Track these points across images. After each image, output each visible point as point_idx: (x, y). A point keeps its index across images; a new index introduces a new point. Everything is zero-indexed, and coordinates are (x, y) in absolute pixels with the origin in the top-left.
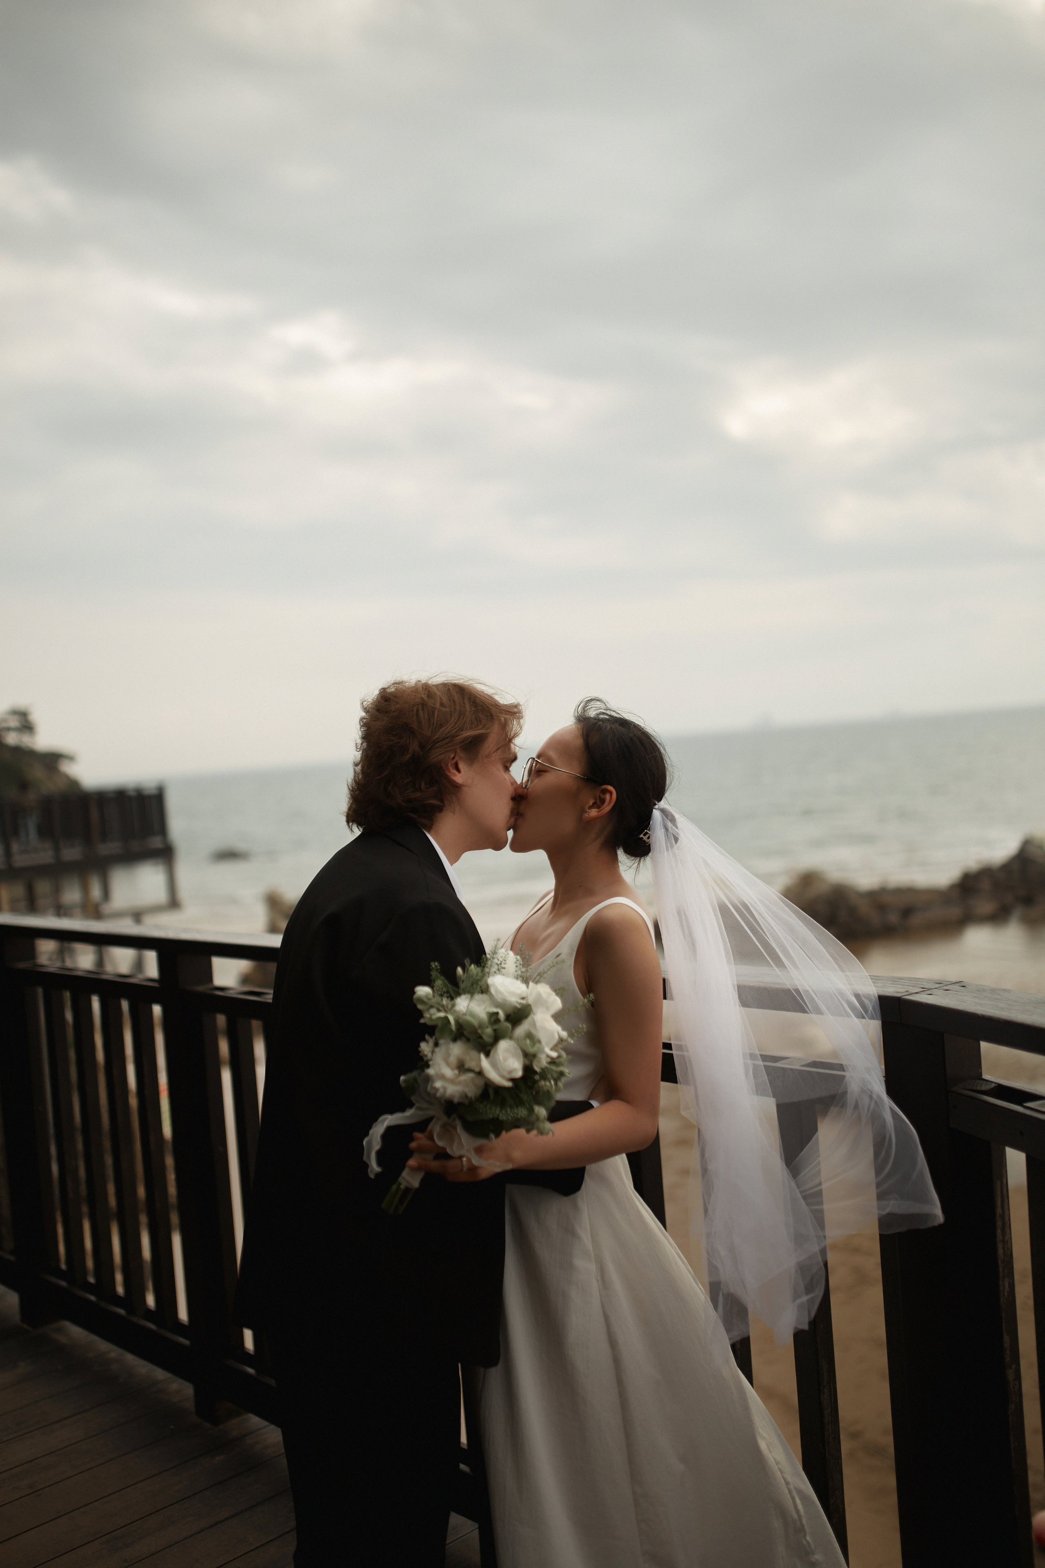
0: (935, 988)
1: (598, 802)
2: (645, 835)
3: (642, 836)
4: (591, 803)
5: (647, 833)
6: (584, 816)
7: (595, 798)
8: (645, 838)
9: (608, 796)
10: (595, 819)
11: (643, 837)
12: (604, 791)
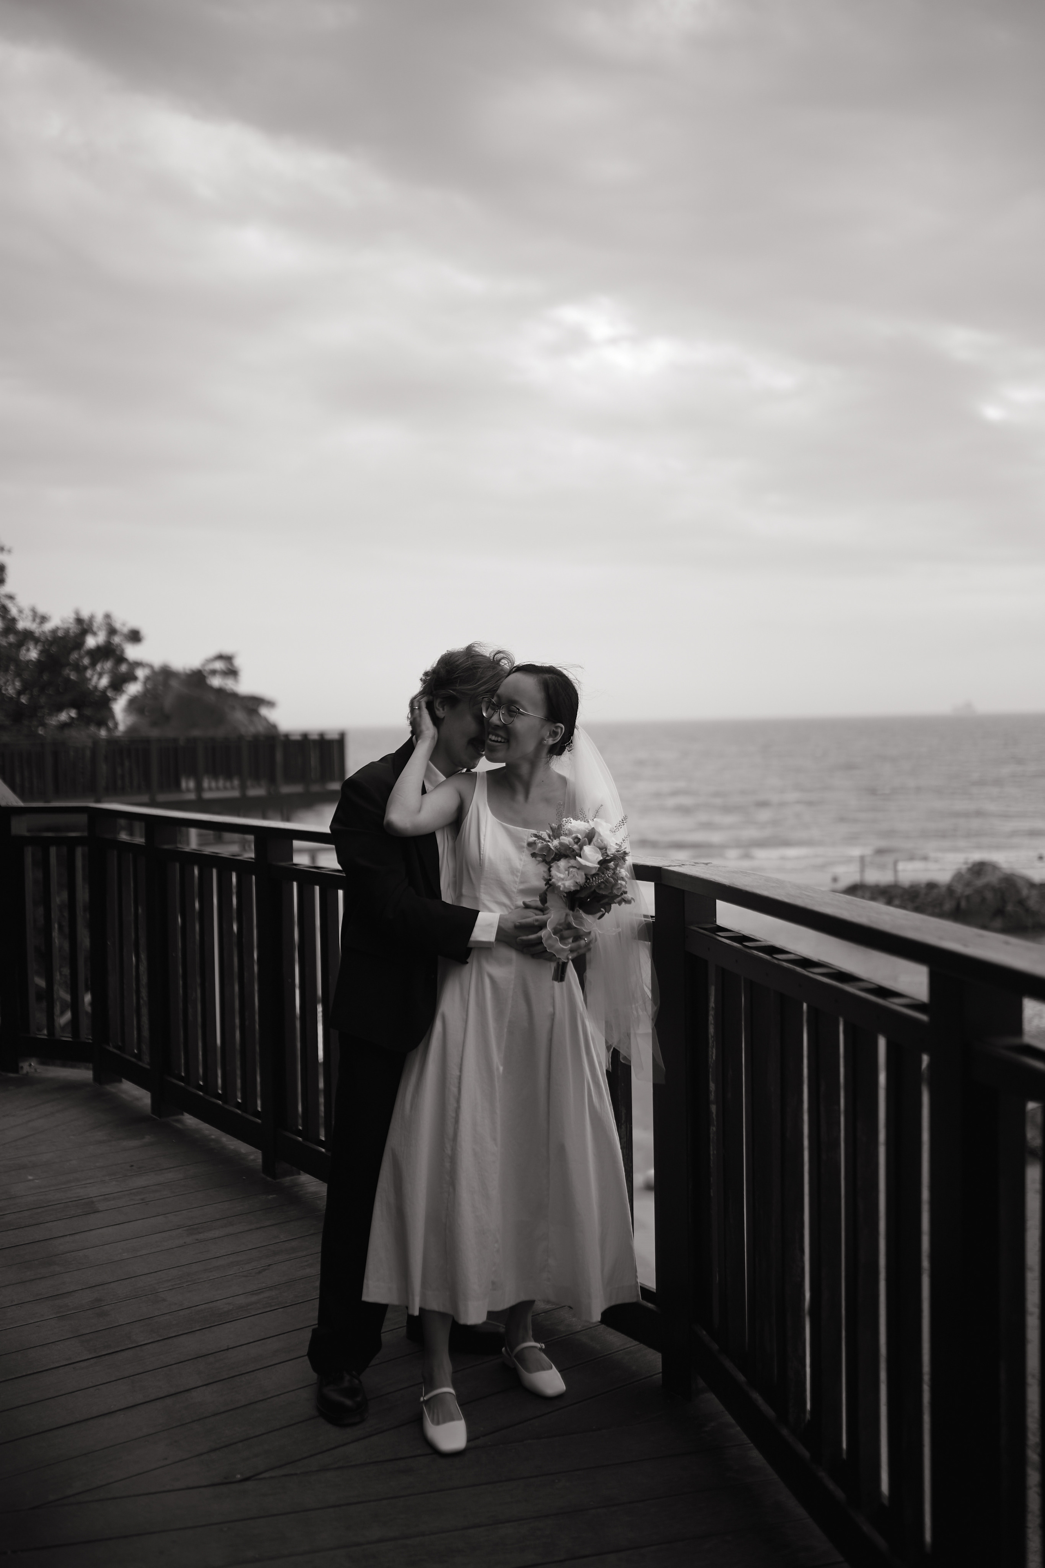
1: (553, 734)
4: (548, 735)
6: (543, 743)
7: (550, 732)
10: (550, 744)
12: (557, 727)
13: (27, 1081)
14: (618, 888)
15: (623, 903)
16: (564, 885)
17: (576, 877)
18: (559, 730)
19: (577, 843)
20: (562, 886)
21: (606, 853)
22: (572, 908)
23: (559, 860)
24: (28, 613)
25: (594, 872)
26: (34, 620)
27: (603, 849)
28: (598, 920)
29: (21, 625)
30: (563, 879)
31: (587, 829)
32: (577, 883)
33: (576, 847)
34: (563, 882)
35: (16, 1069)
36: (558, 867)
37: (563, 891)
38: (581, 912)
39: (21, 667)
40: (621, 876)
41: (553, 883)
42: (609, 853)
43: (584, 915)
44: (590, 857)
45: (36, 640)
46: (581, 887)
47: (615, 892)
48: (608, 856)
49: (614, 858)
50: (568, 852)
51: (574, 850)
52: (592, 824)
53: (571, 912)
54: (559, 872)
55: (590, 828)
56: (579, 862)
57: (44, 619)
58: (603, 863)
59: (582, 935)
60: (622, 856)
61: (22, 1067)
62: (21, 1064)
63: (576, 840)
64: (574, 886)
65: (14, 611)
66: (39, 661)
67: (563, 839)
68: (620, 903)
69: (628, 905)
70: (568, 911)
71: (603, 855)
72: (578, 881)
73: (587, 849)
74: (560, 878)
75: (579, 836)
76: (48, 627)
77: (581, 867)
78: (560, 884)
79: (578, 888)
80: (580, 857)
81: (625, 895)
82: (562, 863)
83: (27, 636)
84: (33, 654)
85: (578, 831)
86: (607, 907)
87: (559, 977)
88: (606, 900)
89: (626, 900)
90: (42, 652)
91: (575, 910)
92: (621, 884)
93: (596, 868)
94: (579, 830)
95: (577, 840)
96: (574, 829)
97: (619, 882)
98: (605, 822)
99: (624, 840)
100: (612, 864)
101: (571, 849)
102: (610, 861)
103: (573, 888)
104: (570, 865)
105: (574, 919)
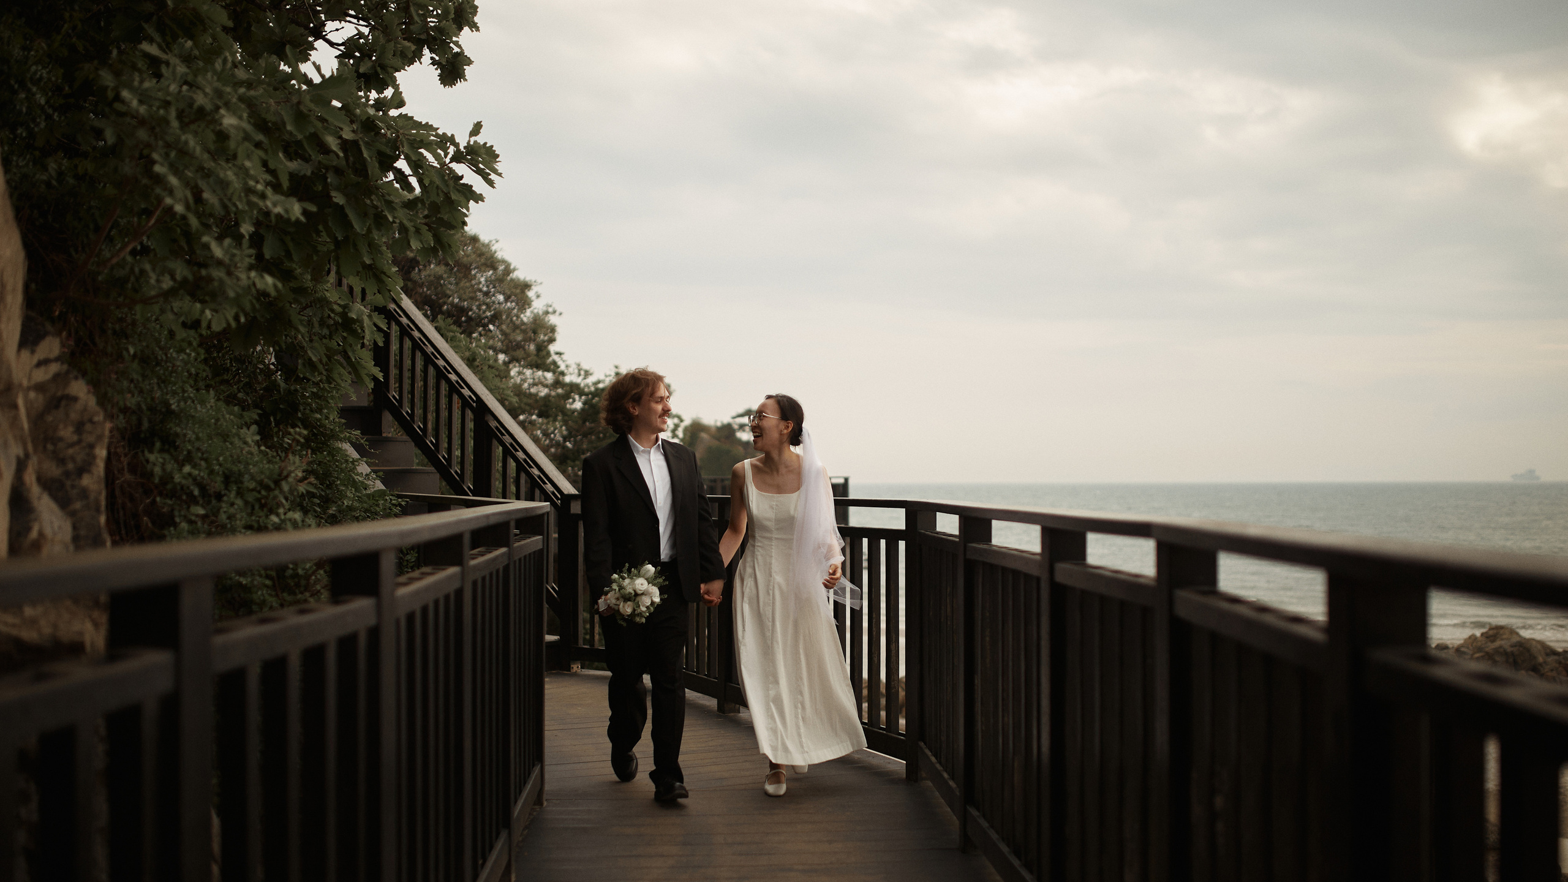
1: (786, 427)
3: (799, 438)
4: (783, 428)
10: (785, 433)
12: (788, 423)
13: (575, 675)
18: (790, 425)
24: (573, 369)
26: (579, 375)
29: (567, 379)
35: (569, 669)
39: (567, 415)
45: (581, 393)
57: (587, 374)
61: (573, 668)
62: (572, 666)
65: (562, 367)
66: (583, 410)
76: (591, 380)
83: (574, 388)
84: (578, 405)
90: (585, 403)
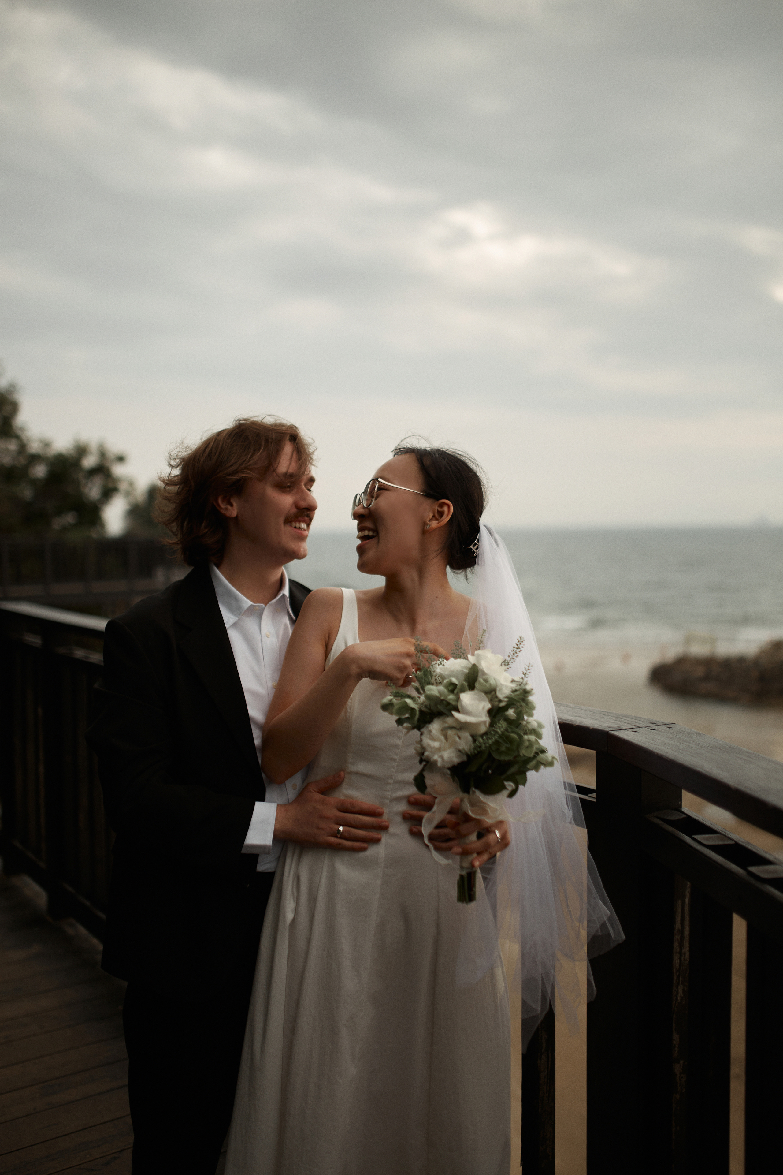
0: (645, 727)
1: (436, 515)
2: (474, 546)
3: (471, 547)
4: (431, 517)
5: (476, 544)
6: (426, 528)
7: (434, 513)
8: (474, 549)
9: (445, 509)
10: (435, 530)
11: (473, 548)
14: (527, 747)
15: (542, 767)
16: (442, 757)
17: (457, 743)
19: (452, 692)
20: (439, 760)
21: (497, 697)
22: (466, 789)
23: (430, 721)
25: (483, 729)
27: (491, 692)
28: (510, 800)
30: (439, 749)
31: (466, 668)
32: (460, 751)
33: (451, 697)
34: (440, 754)
36: (430, 731)
37: (443, 767)
38: (478, 793)
40: (530, 727)
41: (428, 757)
42: (501, 696)
43: (482, 797)
44: (470, 708)
46: (468, 755)
47: (523, 752)
48: (500, 701)
49: (511, 702)
50: (440, 707)
51: (448, 704)
52: (472, 659)
53: (466, 795)
54: (433, 739)
55: (470, 666)
56: (457, 720)
58: (496, 713)
59: (491, 827)
60: (521, 697)
63: (451, 688)
64: (458, 756)
67: (431, 690)
68: (536, 768)
69: (549, 769)
70: (461, 794)
71: (491, 701)
72: (461, 748)
73: (467, 698)
74: (434, 748)
75: (454, 680)
77: (463, 726)
78: (436, 757)
79: (465, 758)
80: (457, 710)
81: (542, 756)
82: (435, 727)
85: (452, 674)
86: (518, 777)
87: (467, 896)
88: (514, 769)
89: (544, 762)
91: (471, 792)
92: (529, 741)
93: (484, 722)
94: (453, 671)
95: (453, 688)
96: (445, 673)
97: (526, 737)
98: (492, 653)
99: (525, 674)
100: (511, 712)
101: (445, 702)
102: (506, 708)
103: (456, 760)
104: (447, 725)
105: (470, 806)
